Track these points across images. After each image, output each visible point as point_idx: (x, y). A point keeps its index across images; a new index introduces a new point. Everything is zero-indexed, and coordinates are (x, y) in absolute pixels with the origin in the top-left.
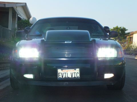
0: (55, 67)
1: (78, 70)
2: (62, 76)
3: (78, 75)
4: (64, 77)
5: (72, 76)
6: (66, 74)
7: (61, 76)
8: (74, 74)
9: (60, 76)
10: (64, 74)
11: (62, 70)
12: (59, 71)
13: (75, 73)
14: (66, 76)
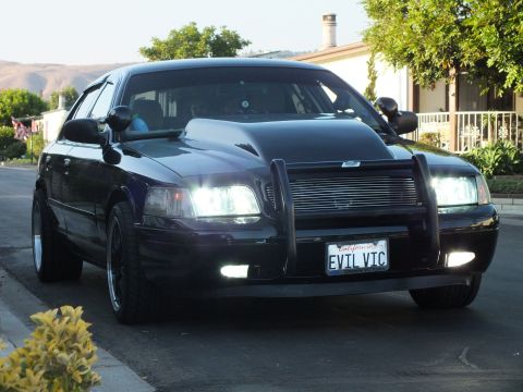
0: (318, 239)
1: (382, 246)
2: (340, 266)
3: (384, 260)
4: (344, 266)
5: (366, 264)
6: (351, 257)
7: (335, 266)
8: (371, 256)
9: (333, 266)
10: (345, 258)
11: (339, 247)
12: (333, 249)
13: (374, 253)
14: (351, 265)
